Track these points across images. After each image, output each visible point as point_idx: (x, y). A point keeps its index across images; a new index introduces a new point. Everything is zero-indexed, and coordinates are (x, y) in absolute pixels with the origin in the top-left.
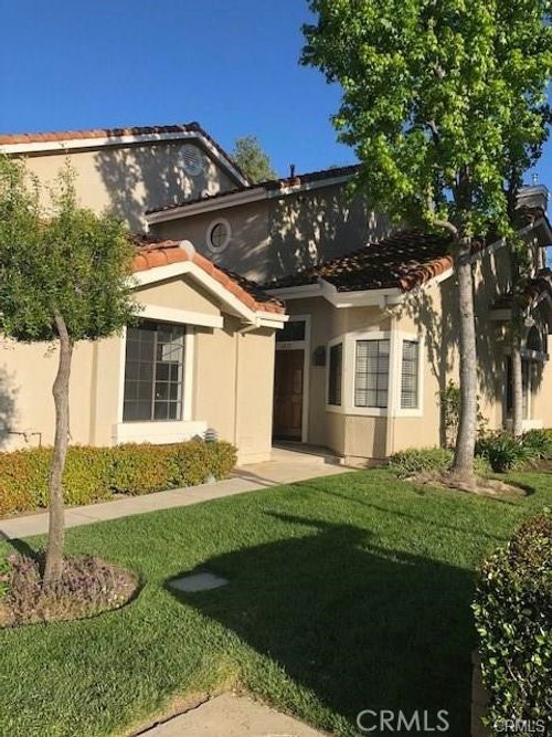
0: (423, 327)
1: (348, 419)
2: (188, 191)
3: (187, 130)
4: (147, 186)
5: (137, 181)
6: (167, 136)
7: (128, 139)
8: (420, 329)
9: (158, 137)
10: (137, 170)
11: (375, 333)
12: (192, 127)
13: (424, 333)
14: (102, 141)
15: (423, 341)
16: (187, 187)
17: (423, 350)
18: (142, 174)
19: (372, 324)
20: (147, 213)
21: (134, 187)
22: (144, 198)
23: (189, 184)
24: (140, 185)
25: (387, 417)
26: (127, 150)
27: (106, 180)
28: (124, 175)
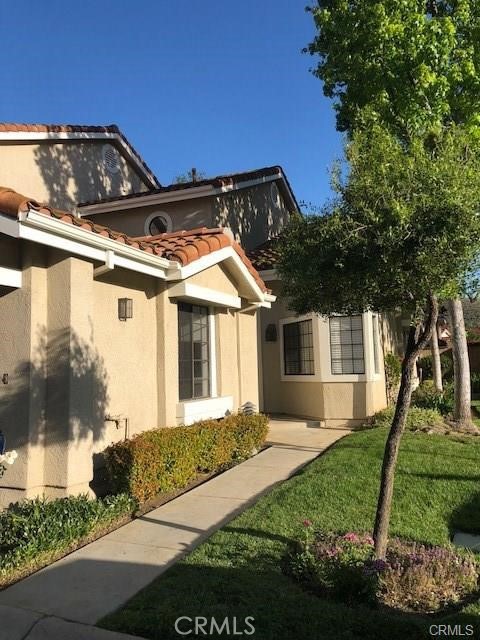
1: (325, 386)
2: (108, 189)
3: (109, 132)
4: (77, 183)
5: (69, 176)
6: (93, 136)
7: (64, 135)
9: (87, 136)
10: (68, 166)
12: (112, 129)
14: (43, 136)
16: (107, 183)
18: (74, 171)
20: (80, 206)
21: (67, 182)
22: (75, 194)
23: (109, 182)
24: (71, 181)
25: (366, 382)
26: (60, 146)
27: (44, 174)
28: (58, 170)
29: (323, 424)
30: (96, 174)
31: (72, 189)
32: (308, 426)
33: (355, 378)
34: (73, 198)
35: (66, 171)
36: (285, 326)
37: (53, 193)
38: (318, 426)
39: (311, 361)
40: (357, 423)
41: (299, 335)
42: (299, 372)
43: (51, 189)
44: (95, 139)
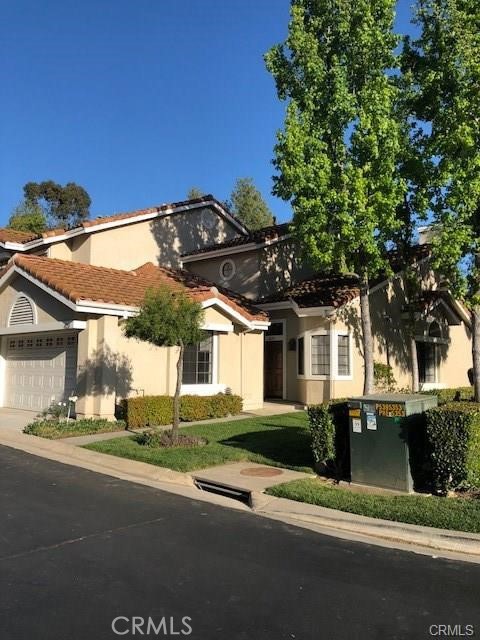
0: (352, 327)
1: (308, 383)
2: (206, 240)
3: (205, 201)
4: (180, 241)
5: (174, 237)
6: (192, 206)
7: (169, 211)
8: (349, 328)
9: (187, 208)
10: (174, 230)
11: (322, 332)
12: (209, 198)
13: (352, 331)
14: (155, 215)
15: (351, 335)
16: (205, 236)
17: (352, 341)
18: (178, 233)
19: (320, 326)
21: (173, 241)
22: (179, 248)
23: (206, 235)
24: (177, 240)
25: (330, 380)
26: (168, 218)
28: (167, 233)
29: (305, 407)
30: (196, 231)
35: (173, 233)
36: (299, 340)
37: (163, 249)
44: (194, 209)
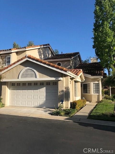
7: (42, 47)
14: (39, 47)
19: (96, 81)
20: (44, 60)
21: (42, 55)
23: (48, 55)
25: (100, 95)
26: (41, 49)
27: (39, 54)
28: (41, 53)
29: (92, 102)
30: (46, 53)
31: (43, 57)
32: (89, 102)
33: (98, 94)
34: (43, 58)
35: (42, 53)
36: (84, 84)
37: (40, 58)
38: (91, 102)
39: (89, 91)
40: (98, 102)
41: (87, 86)
42: (87, 93)
43: (40, 57)
44: (46, 47)
